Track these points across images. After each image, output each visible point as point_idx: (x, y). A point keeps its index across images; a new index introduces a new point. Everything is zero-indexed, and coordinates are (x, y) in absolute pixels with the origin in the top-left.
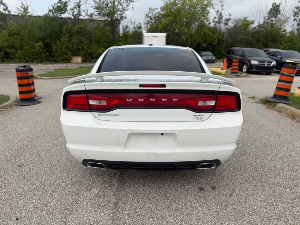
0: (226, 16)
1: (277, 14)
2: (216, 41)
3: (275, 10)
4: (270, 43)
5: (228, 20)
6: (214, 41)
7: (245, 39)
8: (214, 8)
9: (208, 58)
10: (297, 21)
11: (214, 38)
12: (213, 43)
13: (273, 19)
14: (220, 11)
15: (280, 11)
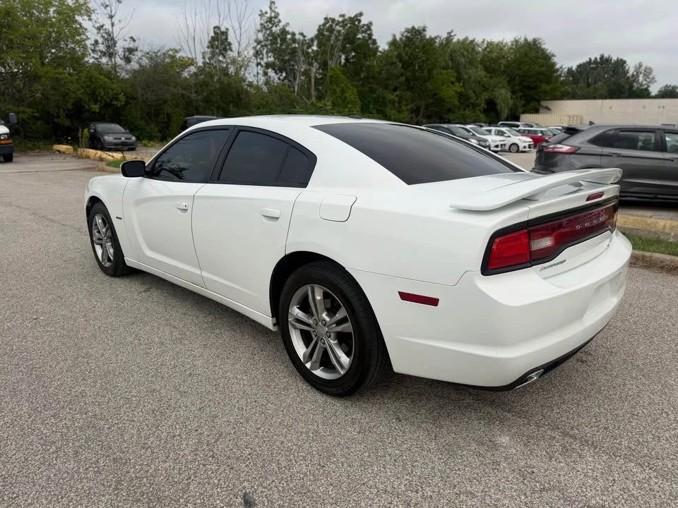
0: (125, 40)
1: (225, 50)
2: (122, 97)
3: (220, 41)
4: (231, 108)
5: (131, 51)
6: (117, 99)
7: (183, 95)
8: (90, 19)
9: (120, 139)
10: (262, 66)
11: (115, 92)
12: (115, 102)
13: (221, 58)
14: (108, 26)
15: (230, 44)
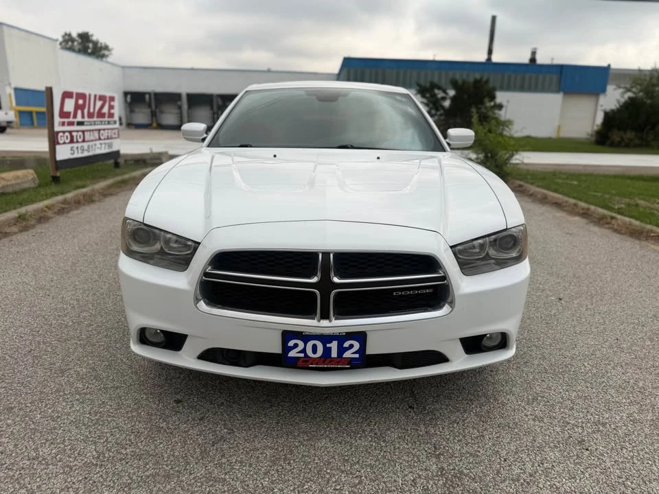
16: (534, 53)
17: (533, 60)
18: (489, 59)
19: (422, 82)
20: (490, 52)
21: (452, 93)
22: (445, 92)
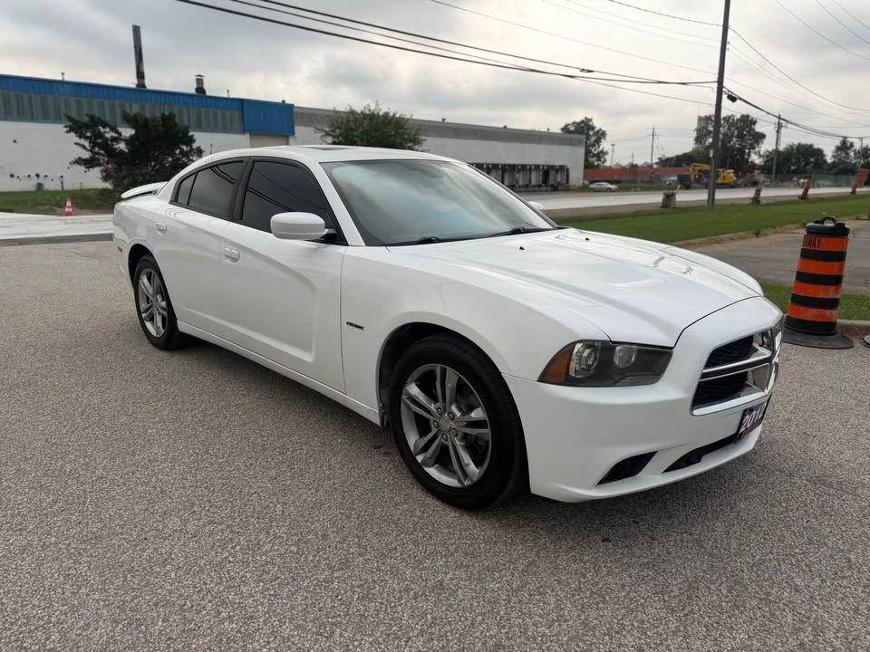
16: (200, 81)
17: (200, 90)
18: (141, 85)
19: (74, 115)
20: (140, 75)
21: (128, 132)
22: (114, 129)
